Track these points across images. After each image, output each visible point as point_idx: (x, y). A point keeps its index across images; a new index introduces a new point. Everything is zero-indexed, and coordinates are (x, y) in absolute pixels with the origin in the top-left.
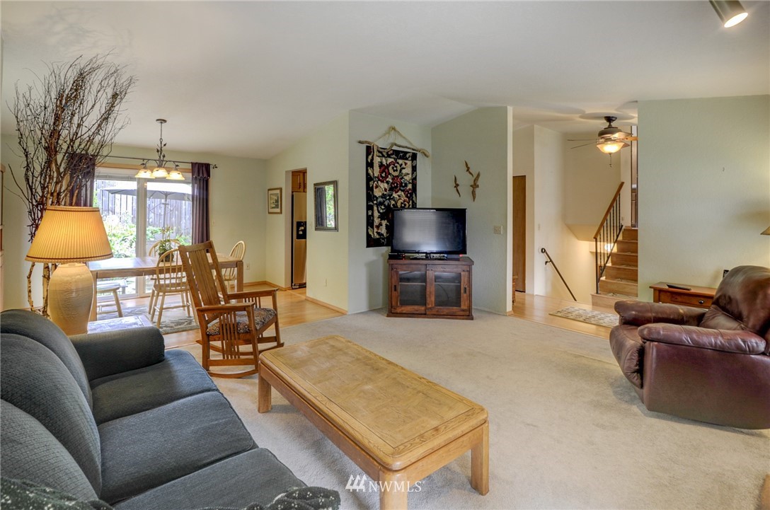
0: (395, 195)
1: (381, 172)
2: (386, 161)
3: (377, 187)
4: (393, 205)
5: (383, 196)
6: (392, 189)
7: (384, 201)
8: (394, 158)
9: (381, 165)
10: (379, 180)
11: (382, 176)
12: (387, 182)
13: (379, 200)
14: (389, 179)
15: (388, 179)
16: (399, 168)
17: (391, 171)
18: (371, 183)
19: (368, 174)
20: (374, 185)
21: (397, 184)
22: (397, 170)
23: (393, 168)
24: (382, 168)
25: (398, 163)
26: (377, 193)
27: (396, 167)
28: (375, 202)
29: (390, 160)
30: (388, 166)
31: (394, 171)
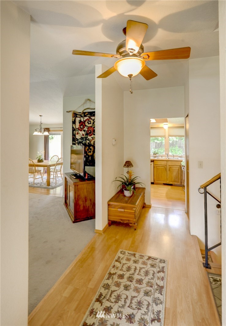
0: (89, 137)
1: (80, 126)
2: (84, 119)
3: (78, 134)
4: (88, 143)
5: (82, 138)
6: (87, 134)
7: (82, 141)
8: (89, 117)
9: (80, 122)
10: (79, 130)
11: (81, 128)
12: (84, 131)
13: (79, 141)
14: (86, 129)
15: (84, 129)
16: (92, 122)
17: (87, 124)
18: (74, 132)
19: (73, 128)
20: (76, 133)
21: (91, 131)
22: (91, 123)
23: (88, 122)
24: (81, 124)
25: (92, 119)
26: (78, 137)
27: (90, 121)
28: (77, 142)
29: (86, 118)
30: (85, 121)
31: (89, 124)
